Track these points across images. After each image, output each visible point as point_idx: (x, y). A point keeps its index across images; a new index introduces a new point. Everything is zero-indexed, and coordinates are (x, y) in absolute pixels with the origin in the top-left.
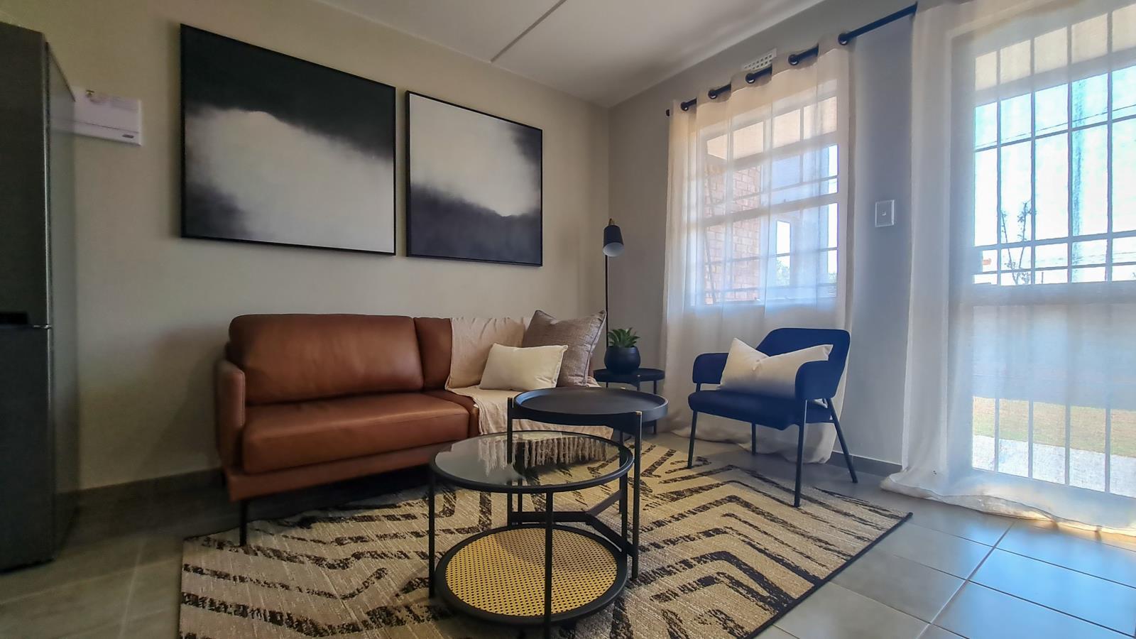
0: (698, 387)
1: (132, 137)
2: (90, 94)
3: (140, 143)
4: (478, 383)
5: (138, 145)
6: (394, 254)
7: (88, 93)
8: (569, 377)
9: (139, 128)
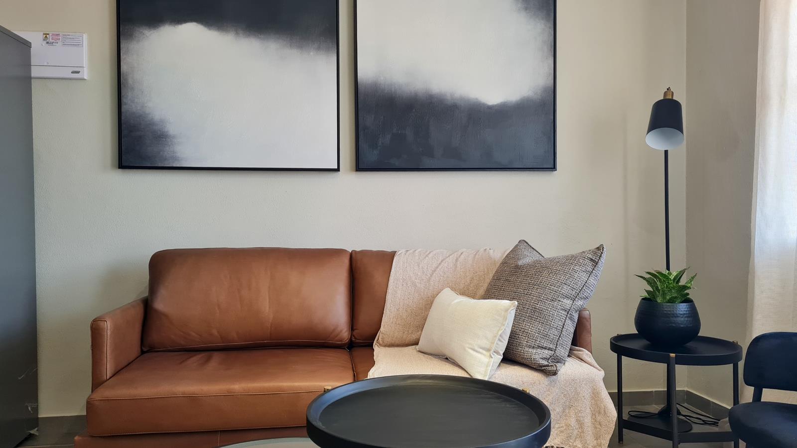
0: (757, 396)
1: (78, 72)
2: (46, 37)
3: (85, 78)
4: (416, 343)
5: (85, 80)
6: (338, 170)
7: (45, 36)
8: (527, 349)
9: (85, 62)
